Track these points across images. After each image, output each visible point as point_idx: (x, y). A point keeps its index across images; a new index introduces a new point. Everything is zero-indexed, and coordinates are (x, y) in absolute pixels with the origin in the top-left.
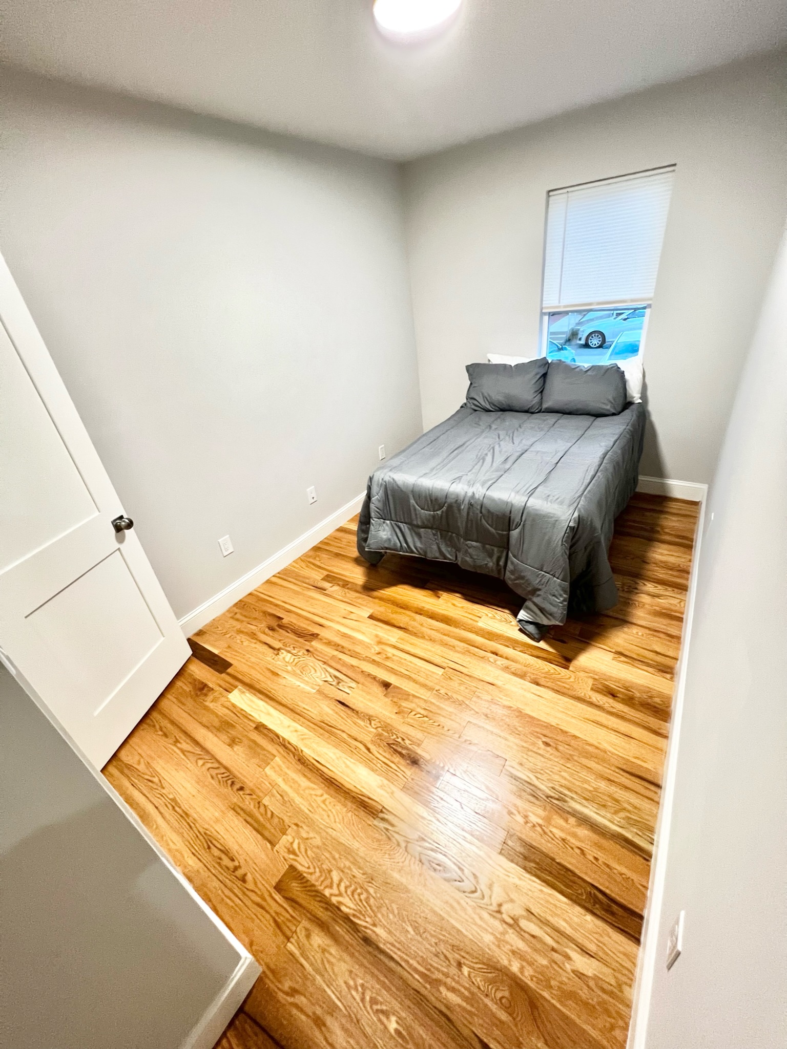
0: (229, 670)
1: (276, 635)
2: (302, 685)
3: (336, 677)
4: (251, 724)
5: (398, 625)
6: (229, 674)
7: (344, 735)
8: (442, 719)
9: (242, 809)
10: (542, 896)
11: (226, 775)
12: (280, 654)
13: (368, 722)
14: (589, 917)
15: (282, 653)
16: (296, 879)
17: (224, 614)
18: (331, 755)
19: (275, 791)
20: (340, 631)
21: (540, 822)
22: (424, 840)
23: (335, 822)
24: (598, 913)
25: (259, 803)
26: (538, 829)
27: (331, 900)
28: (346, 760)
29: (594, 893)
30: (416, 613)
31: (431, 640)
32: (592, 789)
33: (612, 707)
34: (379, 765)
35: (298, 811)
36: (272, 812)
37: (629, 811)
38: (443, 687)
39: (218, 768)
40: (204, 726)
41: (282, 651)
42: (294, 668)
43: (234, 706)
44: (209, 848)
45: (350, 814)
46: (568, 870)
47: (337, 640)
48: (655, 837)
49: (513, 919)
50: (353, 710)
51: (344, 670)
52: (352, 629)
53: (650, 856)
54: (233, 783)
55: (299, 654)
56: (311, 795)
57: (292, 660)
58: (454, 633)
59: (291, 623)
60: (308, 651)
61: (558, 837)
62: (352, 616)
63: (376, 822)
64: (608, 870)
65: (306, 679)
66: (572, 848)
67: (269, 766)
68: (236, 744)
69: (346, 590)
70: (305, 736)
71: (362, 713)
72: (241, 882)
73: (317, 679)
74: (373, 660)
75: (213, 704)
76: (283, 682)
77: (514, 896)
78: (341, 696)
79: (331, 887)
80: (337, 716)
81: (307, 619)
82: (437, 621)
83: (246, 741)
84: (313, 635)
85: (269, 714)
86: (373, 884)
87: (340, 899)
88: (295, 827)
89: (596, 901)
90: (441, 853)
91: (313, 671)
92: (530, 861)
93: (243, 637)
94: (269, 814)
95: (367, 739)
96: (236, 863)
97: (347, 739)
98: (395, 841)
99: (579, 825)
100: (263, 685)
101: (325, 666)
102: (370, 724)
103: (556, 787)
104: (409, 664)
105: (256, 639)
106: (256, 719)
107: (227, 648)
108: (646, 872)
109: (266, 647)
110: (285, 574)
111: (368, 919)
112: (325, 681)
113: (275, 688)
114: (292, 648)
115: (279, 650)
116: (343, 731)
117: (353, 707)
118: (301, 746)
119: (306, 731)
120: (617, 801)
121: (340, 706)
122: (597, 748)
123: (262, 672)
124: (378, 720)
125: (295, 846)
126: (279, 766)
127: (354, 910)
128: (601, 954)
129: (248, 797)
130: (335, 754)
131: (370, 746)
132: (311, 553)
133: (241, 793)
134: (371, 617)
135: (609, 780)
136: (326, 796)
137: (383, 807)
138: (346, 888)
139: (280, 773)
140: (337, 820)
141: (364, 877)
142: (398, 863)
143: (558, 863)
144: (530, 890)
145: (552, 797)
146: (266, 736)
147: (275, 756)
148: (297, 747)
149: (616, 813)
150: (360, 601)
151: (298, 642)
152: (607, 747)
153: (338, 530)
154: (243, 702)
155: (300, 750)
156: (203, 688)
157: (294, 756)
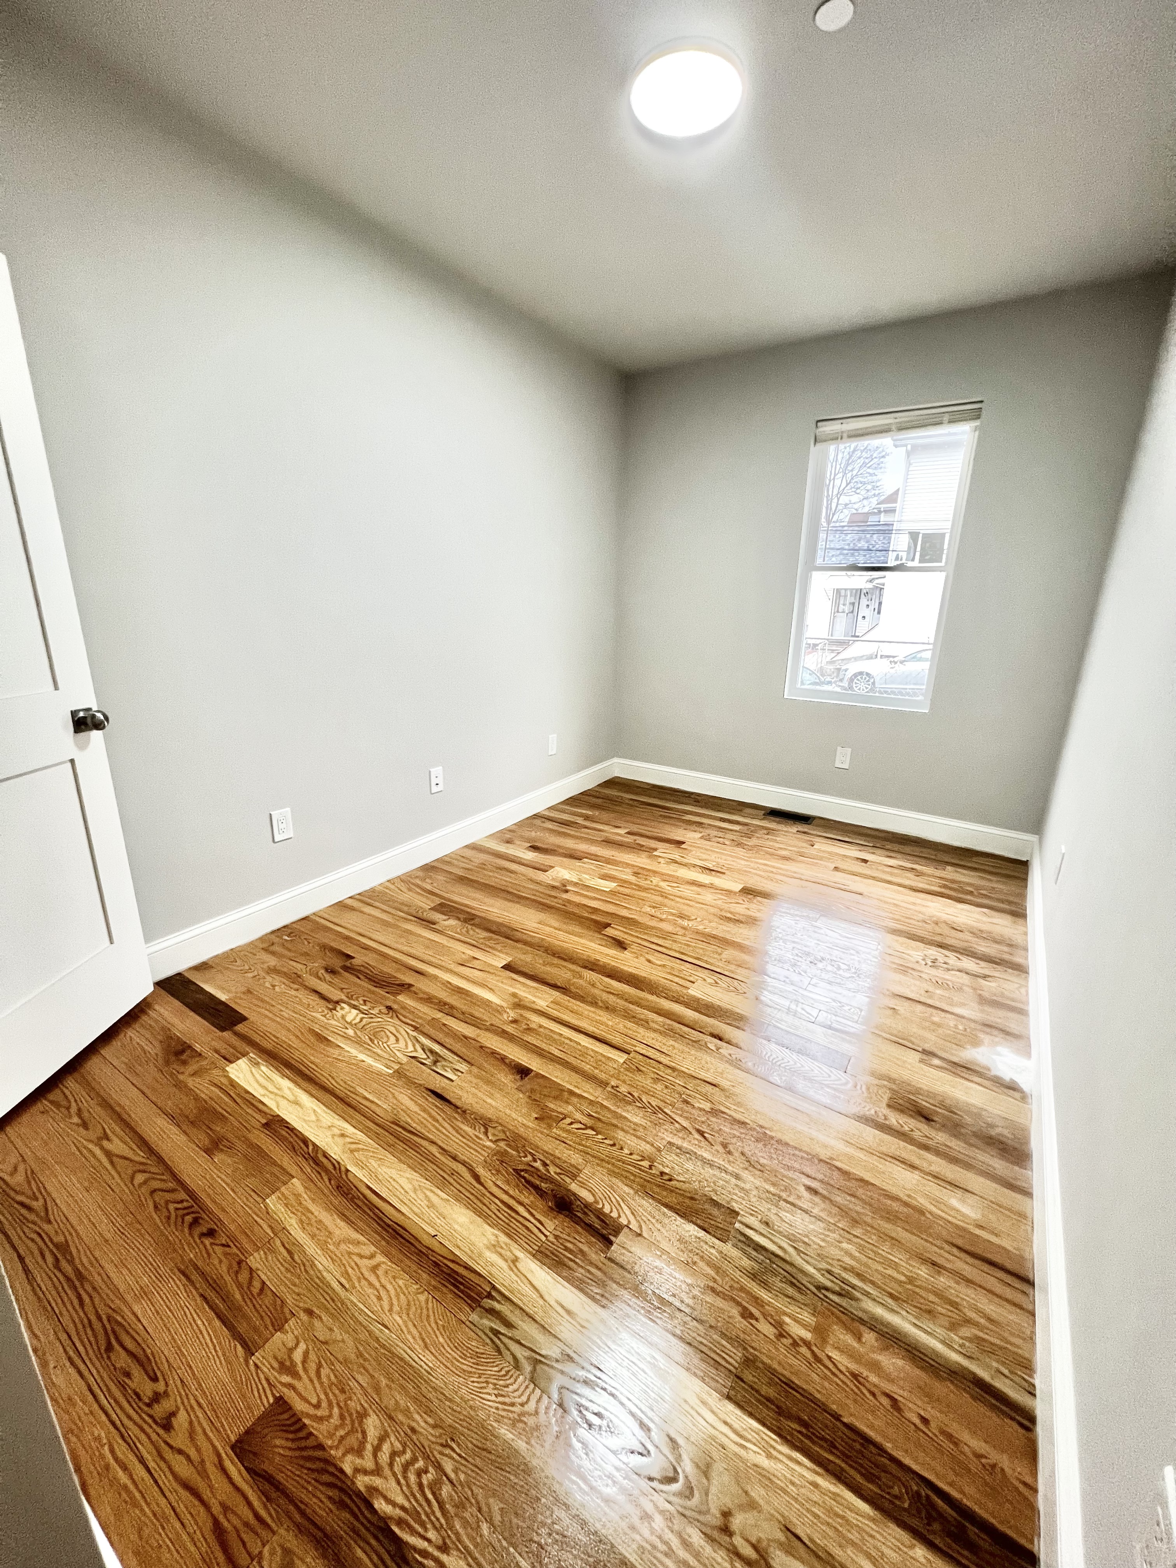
0: (240, 1028)
1: (336, 980)
2: (369, 1061)
3: (432, 1051)
4: (258, 1116)
5: (550, 981)
6: (236, 1034)
7: (434, 1150)
8: (620, 1135)
9: (203, 1274)
10: (816, 1497)
11: (185, 1204)
12: (338, 1008)
13: (482, 1129)
14: (920, 1552)
15: (342, 1008)
16: (285, 1428)
17: (252, 943)
18: (403, 1182)
19: (278, 1243)
20: (450, 983)
21: (808, 1335)
22: (570, 1358)
23: (390, 1310)
24: (938, 1542)
25: (239, 1263)
26: (804, 1350)
27: (353, 1483)
28: (428, 1193)
29: (928, 1496)
30: (585, 967)
31: (607, 1008)
32: (903, 1278)
33: (926, 1136)
34: (493, 1207)
35: (318, 1283)
36: (264, 1283)
37: (976, 1325)
38: (624, 1082)
39: (172, 1191)
40: (167, 1114)
41: (343, 1005)
42: (359, 1033)
43: (233, 1083)
44: (109, 1348)
45: (422, 1298)
46: (867, 1440)
47: (443, 995)
48: (1037, 1381)
49: (754, 1547)
50: (457, 1107)
51: (448, 1041)
52: (474, 982)
53: (1032, 1419)
54: (196, 1222)
55: (372, 1011)
56: (349, 1253)
57: (358, 1020)
58: (648, 1001)
59: (366, 966)
60: (389, 1008)
61: (843, 1369)
62: (476, 964)
63: (474, 1317)
64: (947, 1445)
65: (378, 1051)
66: (874, 1395)
67: (278, 1194)
68: (221, 1151)
69: (470, 927)
70: (360, 1146)
71: (473, 1113)
72: (161, 1432)
73: (398, 1053)
74: (504, 1031)
75: (191, 1078)
76: (335, 1052)
77: (757, 1493)
78: (438, 1083)
79: (359, 1452)
80: (426, 1116)
81: (396, 961)
82: (620, 981)
83: (239, 1144)
84: (402, 985)
85: (296, 1103)
86: (453, 1450)
87: (377, 1482)
88: (304, 1317)
89: (932, 1514)
90: (605, 1389)
91: (392, 1039)
92: (790, 1417)
93: (277, 980)
94: (257, 1284)
95: (476, 1158)
96: (161, 1387)
97: (438, 1155)
98: (510, 1358)
99: (886, 1348)
100: (297, 1055)
101: (415, 1034)
102: (486, 1133)
103: (833, 1270)
104: (567, 1041)
105: (301, 984)
106: (271, 1109)
107: (244, 993)
108: (1031, 1454)
109: (316, 997)
110: (371, 897)
111: (432, 1534)
112: (412, 1057)
113: (317, 1061)
114: (362, 1002)
115: (337, 1002)
116: (432, 1142)
117: (459, 1104)
118: (347, 1162)
119: (360, 1135)
120: (954, 1305)
121: (432, 1099)
122: (906, 1204)
123: (299, 1034)
124: (500, 1128)
125: (298, 1356)
126: (297, 1196)
127: (403, 1508)
129: (219, 1250)
130: (409, 1180)
131: (481, 1171)
132: (420, 874)
133: (207, 1242)
134: (507, 967)
135: (934, 1264)
136: (380, 1258)
137: (494, 1287)
138: (394, 1454)
139: (294, 1205)
140: (396, 1308)
141: (438, 1432)
142: (513, 1405)
143: (848, 1427)
144: (793, 1483)
145: (827, 1289)
146: (283, 1139)
147: (293, 1177)
148: (339, 1163)
149: (953, 1327)
150: (491, 943)
151: (373, 993)
152: (923, 1202)
153: (467, 847)
154: (251, 1080)
155: (343, 1169)
156: (183, 1052)
157: (330, 1180)
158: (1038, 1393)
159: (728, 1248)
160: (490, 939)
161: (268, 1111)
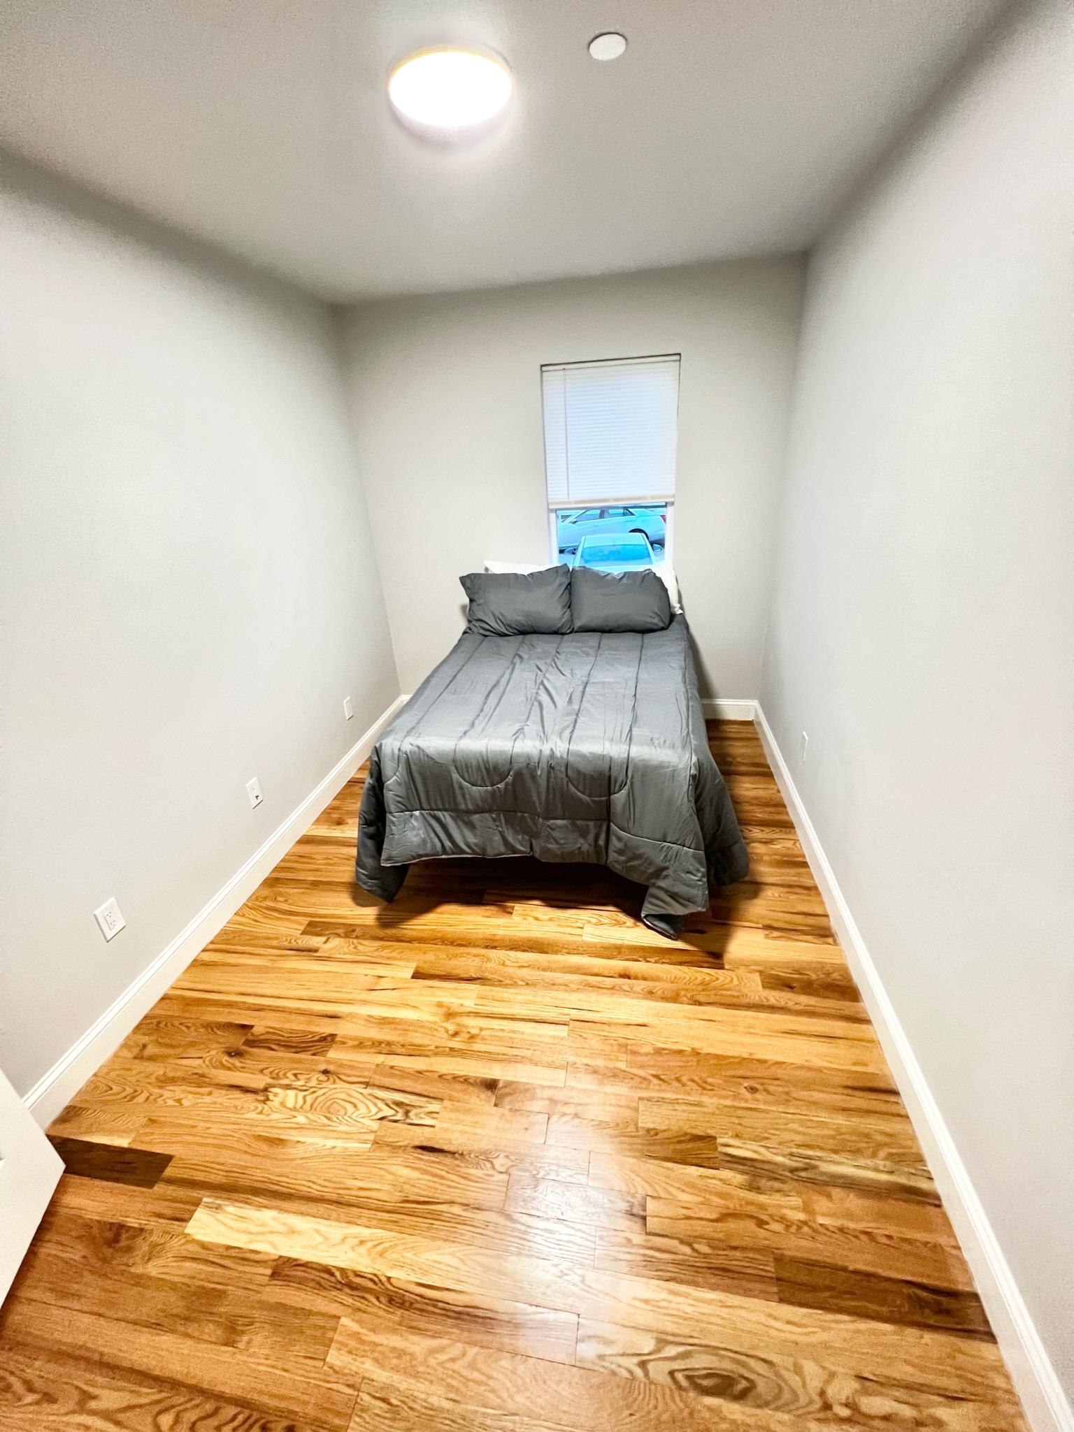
0: (169, 1172)
1: (248, 1063)
3: (397, 1104)
4: (261, 1270)
5: (465, 976)
6: (170, 1181)
10: (861, 1340)
11: (241, 1418)
12: (271, 1096)
13: (488, 1165)
15: (276, 1095)
17: (116, 1056)
18: (448, 1260)
19: (366, 1398)
20: (371, 1017)
21: (802, 1216)
22: (664, 1342)
24: (931, 1322)
26: (806, 1229)
28: (477, 1258)
29: (915, 1293)
30: (487, 947)
31: (527, 984)
32: (832, 1133)
33: (797, 1004)
35: (430, 1415)
37: (886, 1144)
38: (578, 1056)
39: (216, 1412)
40: (148, 1325)
41: (274, 1090)
42: (309, 1115)
43: (206, 1247)
46: (868, 1274)
47: (374, 1033)
48: (930, 1167)
49: (847, 1406)
50: (453, 1153)
51: (407, 1085)
52: (391, 1006)
53: (937, 1197)
54: (265, 1430)
55: (309, 1085)
56: (442, 1364)
57: (300, 1102)
59: (272, 1031)
60: (325, 1072)
61: (833, 1229)
62: (384, 983)
64: (907, 1247)
65: (343, 1128)
66: (856, 1237)
67: (333, 1345)
68: (243, 1332)
69: (355, 941)
70: (387, 1245)
71: (470, 1153)
73: (363, 1121)
74: (452, 1049)
75: (150, 1265)
76: (298, 1152)
77: (830, 1363)
78: (422, 1136)
80: (429, 1178)
81: (301, 1013)
82: (524, 951)
84: (323, 1039)
85: (292, 1231)
89: (920, 1304)
90: (701, 1352)
91: (350, 1107)
93: (179, 1091)
95: (497, 1197)
97: (463, 1214)
98: (626, 1374)
99: (848, 1196)
100: (259, 1175)
101: (369, 1091)
102: (493, 1167)
103: (793, 1151)
105: (210, 1085)
106: (267, 1254)
107: (146, 1126)
108: (948, 1224)
109: (237, 1094)
110: (226, 942)
112: (382, 1119)
113: (285, 1170)
114: (293, 1078)
115: (266, 1090)
116: (452, 1203)
117: (452, 1149)
118: (383, 1269)
119: (380, 1233)
120: (867, 1136)
121: (427, 1156)
123: (246, 1148)
124: (502, 1155)
126: (355, 1336)
128: (969, 1388)
130: (453, 1254)
131: (509, 1209)
132: (266, 892)
134: (417, 975)
135: (844, 1110)
136: (472, 1351)
139: (359, 1347)
142: (649, 1413)
143: (855, 1272)
144: (845, 1340)
145: (797, 1169)
146: (301, 1282)
147: (339, 1318)
148: (375, 1275)
149: (874, 1155)
150: (385, 953)
151: (300, 1061)
153: (301, 842)
154: (223, 1229)
155: (384, 1279)
156: (116, 1237)
157: (378, 1298)
158: (934, 1176)
160: (383, 948)
161: (266, 1258)
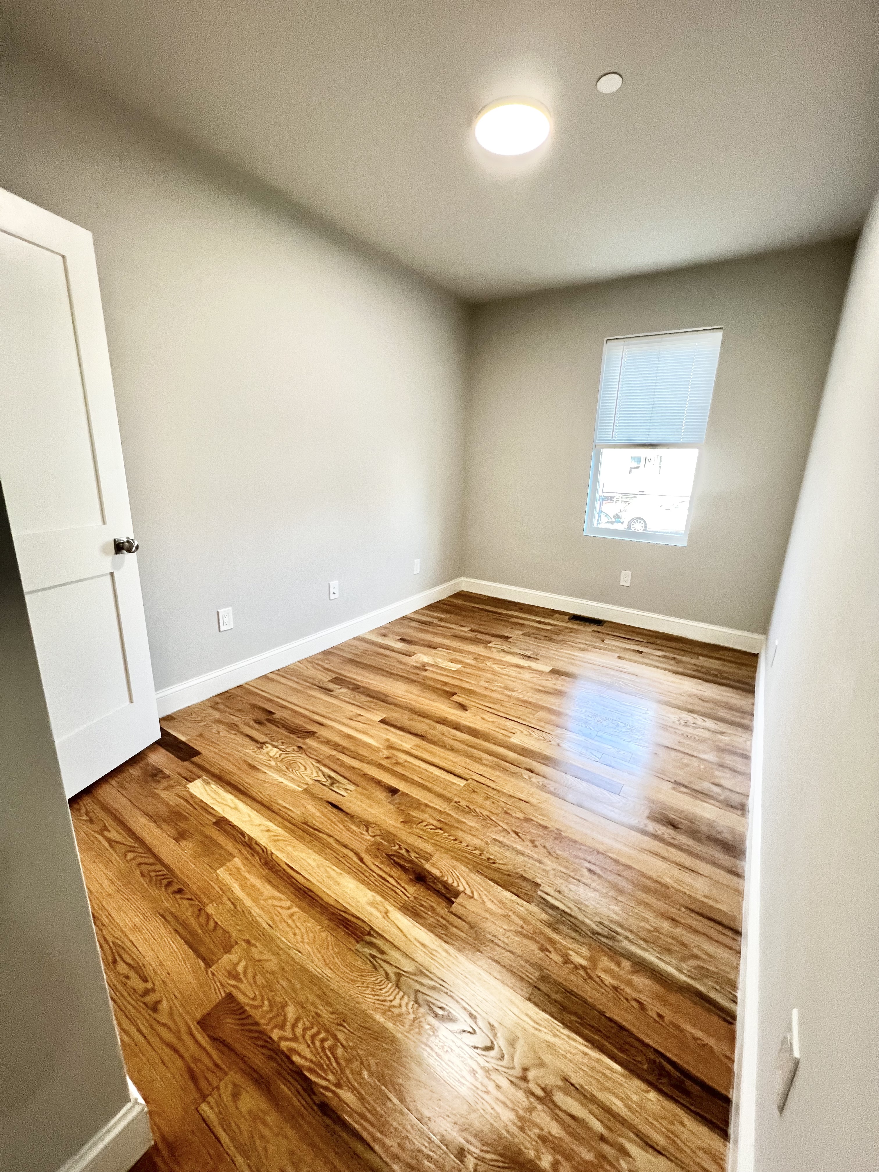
0: (196, 759)
1: (261, 728)
2: (286, 782)
3: (330, 777)
4: (210, 817)
5: (413, 731)
6: (193, 763)
7: (331, 841)
8: (460, 834)
9: (175, 917)
10: (585, 1061)
11: (162, 873)
12: (264, 747)
13: (365, 828)
14: (652, 1095)
15: (267, 747)
16: (233, 1012)
17: (202, 703)
18: (310, 861)
19: (225, 898)
20: (342, 732)
21: (584, 963)
22: (422, 973)
23: (303, 942)
24: (665, 1089)
25: (200, 910)
26: (582, 972)
27: (279, 1046)
28: (328, 869)
29: (660, 1063)
30: (438, 722)
31: (453, 750)
32: (652, 929)
33: (673, 838)
34: (372, 879)
35: (253, 924)
36: (217, 923)
37: (700, 958)
38: (463, 799)
39: (153, 864)
40: (147, 815)
41: (267, 745)
42: (278, 763)
43: (192, 796)
44: (115, 962)
45: (324, 934)
46: (622, 1028)
47: (338, 740)
48: (739, 994)
49: (543, 1089)
50: (348, 814)
51: (341, 770)
52: (357, 731)
53: (734, 1018)
54: (169, 884)
55: (288, 750)
56: (275, 906)
57: (278, 755)
58: (482, 746)
59: (283, 719)
60: (300, 747)
61: (607, 983)
62: (360, 718)
63: (358, 947)
64: (676, 1032)
65: (292, 776)
66: (627, 1000)
67: (225, 867)
68: (185, 839)
69: (356, 694)
70: (281, 838)
71: (358, 818)
72: (150, 1012)
73: (306, 777)
74: (380, 764)
75: (163, 792)
76: (262, 777)
77: (547, 1058)
78: (334, 798)
79: (282, 1027)
80: (326, 819)
81: (304, 716)
82: (462, 732)
83: (198, 836)
84: (309, 732)
85: (236, 809)
86: (345, 1027)
87: (293, 1045)
88: (244, 945)
89: (662, 1073)
90: (446, 993)
91: (302, 768)
92: (570, 1012)
93: (221, 728)
94: (212, 924)
95: (361, 848)
96: (149, 985)
97: (335, 845)
98: (383, 972)
99: (636, 972)
100: (235, 777)
101: (318, 765)
102: (367, 831)
103: (604, 922)
104: (424, 771)
105: (238, 731)
106: (219, 813)
107: (197, 736)
108: (731, 1038)
109: (248, 740)
110: (286, 673)
111: (331, 1077)
112: (316, 780)
113: (251, 782)
114: (280, 743)
115: (263, 743)
116: (330, 836)
117: (348, 811)
118: (272, 848)
119: (280, 831)
120: (685, 945)
121: (330, 808)
122: (656, 882)
123: (237, 764)
124: (377, 827)
125: (240, 969)
126: (238, 869)
127: (311, 1061)
128: (673, 1150)
129: (186, 902)
130: (315, 860)
131: (364, 855)
132: (321, 657)
133: (178, 896)
134: (382, 721)
135: (673, 920)
136: (295, 909)
137: (372, 928)
138: (305, 1029)
139: (236, 874)
140: (306, 940)
141: (333, 1016)
142: (384, 1001)
143: (610, 1020)
144: (571, 1053)
145: (599, 934)
146: (227, 833)
147: (235, 857)
148: (266, 848)
149: (683, 959)
150: (372, 705)
151: (289, 737)
152: (669, 881)
153: (355, 638)
154: (205, 793)
155: (269, 852)
156: (156, 775)
157: (260, 860)
158: (739, 1001)
159: (533, 908)
160: (371, 702)
161: (217, 814)
